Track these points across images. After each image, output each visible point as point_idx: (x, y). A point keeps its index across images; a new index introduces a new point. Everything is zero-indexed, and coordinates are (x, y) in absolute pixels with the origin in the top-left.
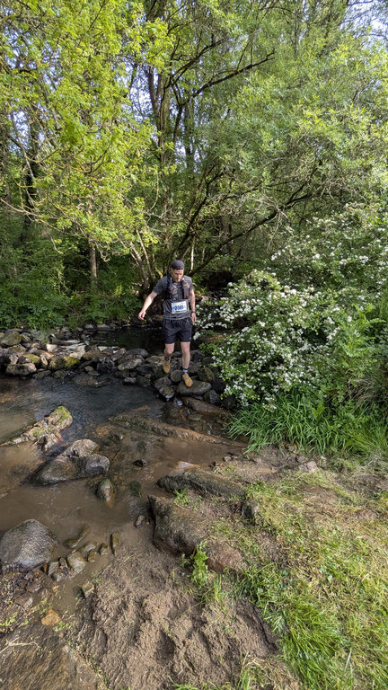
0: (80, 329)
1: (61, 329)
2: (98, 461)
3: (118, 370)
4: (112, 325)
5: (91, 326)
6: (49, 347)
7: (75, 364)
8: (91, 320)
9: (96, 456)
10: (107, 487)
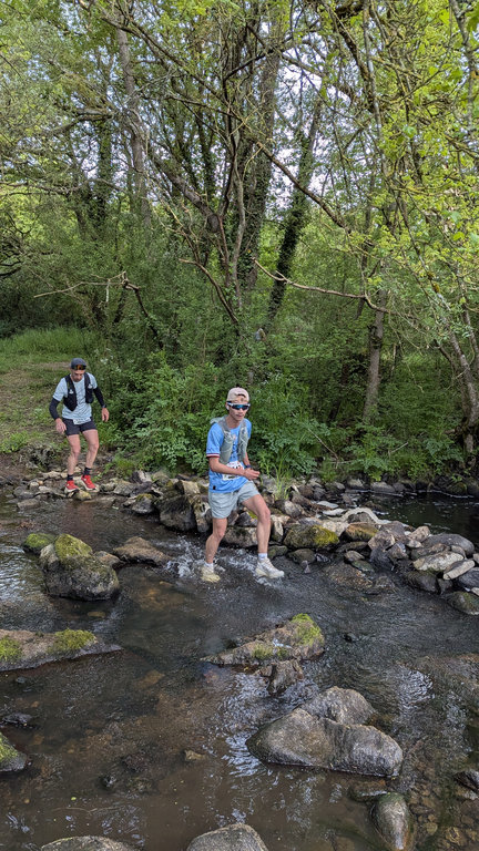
0: (340, 486)
1: (307, 480)
2: (379, 744)
3: (413, 569)
4: (399, 486)
5: (358, 483)
6: (288, 505)
7: (331, 545)
8: (362, 472)
9: (372, 732)
10: (396, 812)
